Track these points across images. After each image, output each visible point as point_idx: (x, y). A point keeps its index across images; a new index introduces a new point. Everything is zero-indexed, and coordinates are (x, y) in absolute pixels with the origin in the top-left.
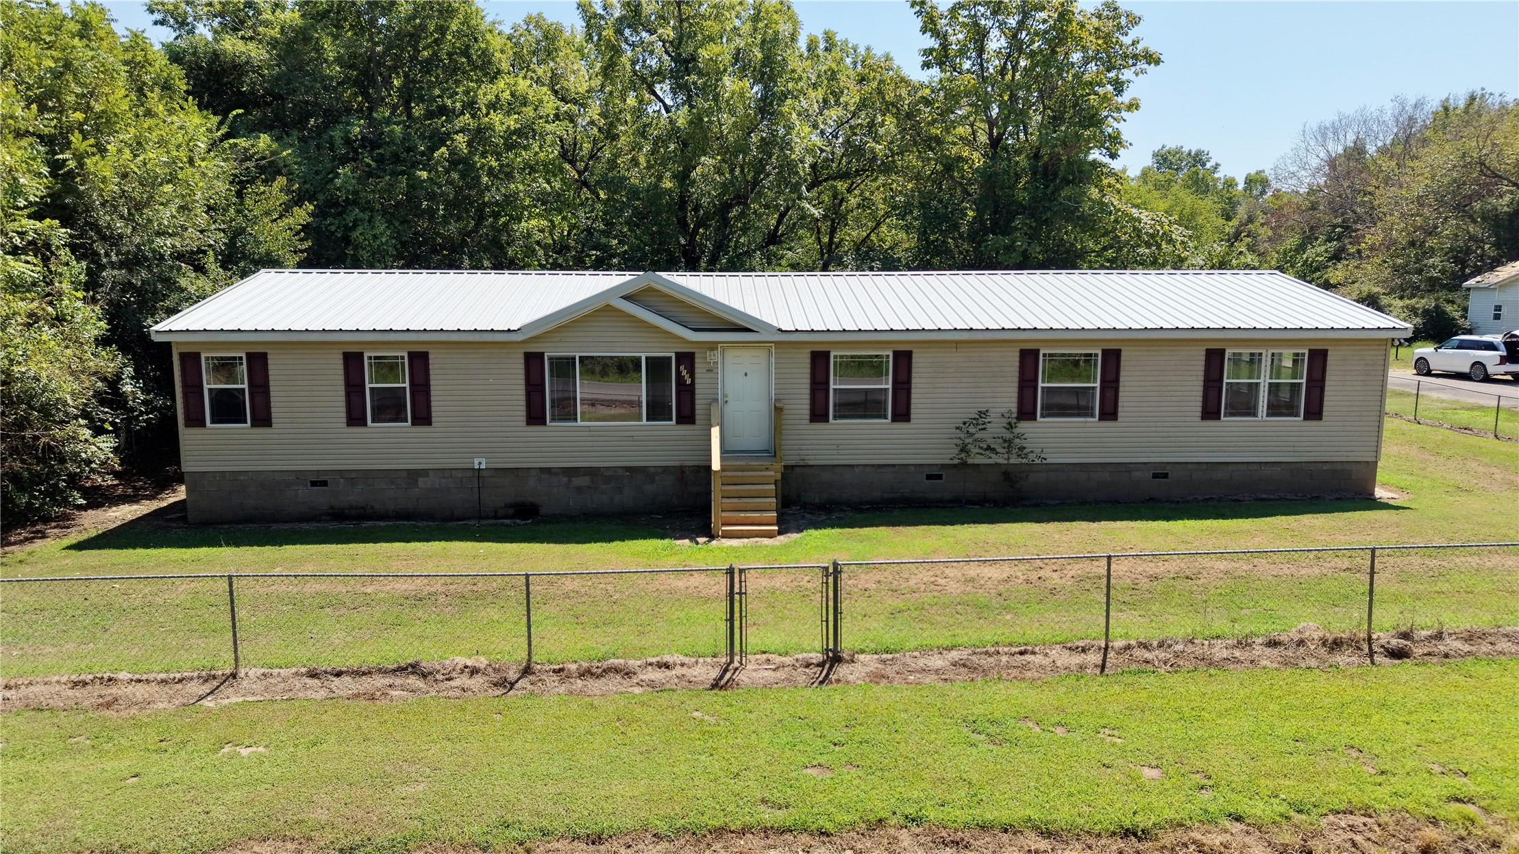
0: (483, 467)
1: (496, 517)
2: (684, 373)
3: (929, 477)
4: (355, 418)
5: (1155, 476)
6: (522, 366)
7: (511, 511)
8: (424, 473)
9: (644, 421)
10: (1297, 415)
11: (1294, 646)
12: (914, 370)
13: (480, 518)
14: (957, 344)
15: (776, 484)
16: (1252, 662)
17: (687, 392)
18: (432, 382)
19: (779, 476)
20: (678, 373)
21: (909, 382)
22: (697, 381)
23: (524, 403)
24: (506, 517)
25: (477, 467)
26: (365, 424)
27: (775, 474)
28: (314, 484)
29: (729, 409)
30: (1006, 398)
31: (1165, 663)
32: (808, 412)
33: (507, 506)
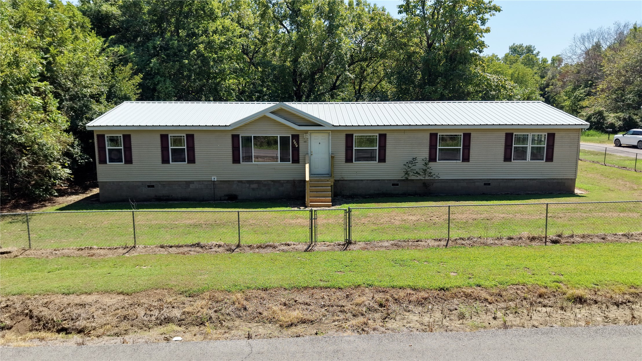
0: (215, 180)
1: (221, 200)
2: (295, 143)
3: (393, 185)
4: (165, 160)
5: (485, 184)
6: (231, 140)
7: (227, 198)
8: (192, 182)
9: (279, 162)
10: (543, 160)
11: (518, 239)
12: (387, 142)
13: (215, 200)
14: (404, 131)
15: (331, 187)
16: (501, 244)
17: (296, 150)
18: (195, 146)
19: (332, 184)
20: (293, 143)
21: (385, 146)
22: (300, 146)
23: (231, 155)
24: (225, 200)
25: (213, 180)
26: (169, 163)
27: (331, 183)
28: (149, 186)
29: (312, 157)
30: (425, 153)
31: (469, 245)
32: (344, 158)
33: (225, 196)
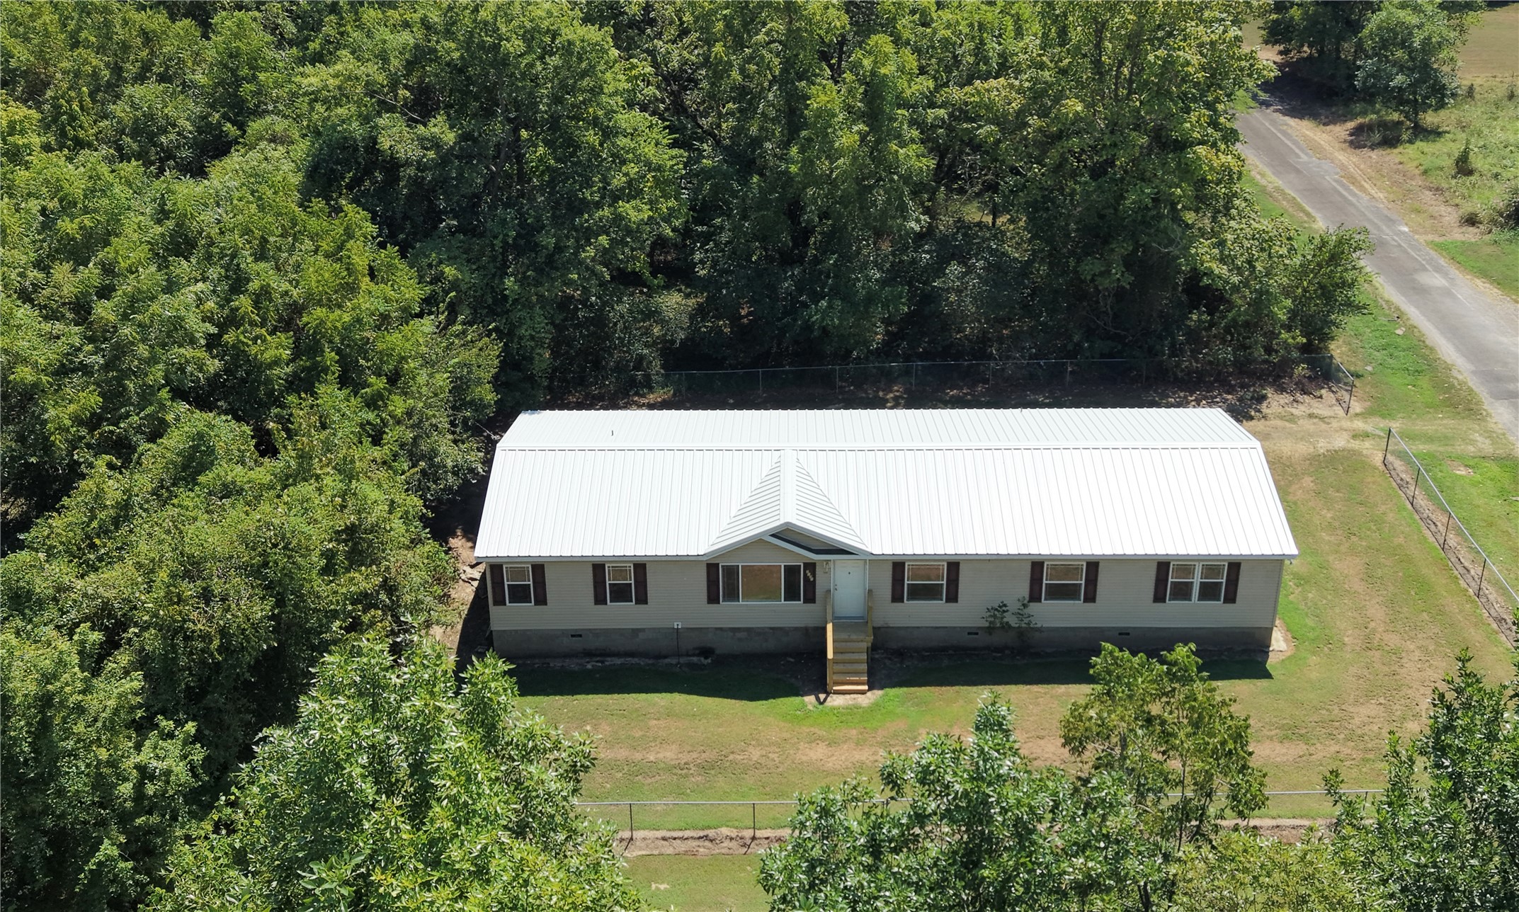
0: (679, 627)
1: (688, 655)
2: (809, 574)
3: (969, 634)
4: (599, 600)
5: (1121, 634)
6: (706, 572)
7: (697, 652)
8: (643, 630)
9: (783, 602)
10: (1219, 600)
12: (961, 574)
13: (679, 655)
17: (811, 586)
18: (650, 580)
19: (869, 642)
20: (805, 575)
21: (957, 579)
22: (817, 579)
23: (706, 592)
24: (694, 655)
25: (676, 627)
26: (605, 603)
27: (867, 640)
28: (573, 636)
29: (837, 595)
30: (1024, 590)
32: (890, 597)
33: (695, 649)
